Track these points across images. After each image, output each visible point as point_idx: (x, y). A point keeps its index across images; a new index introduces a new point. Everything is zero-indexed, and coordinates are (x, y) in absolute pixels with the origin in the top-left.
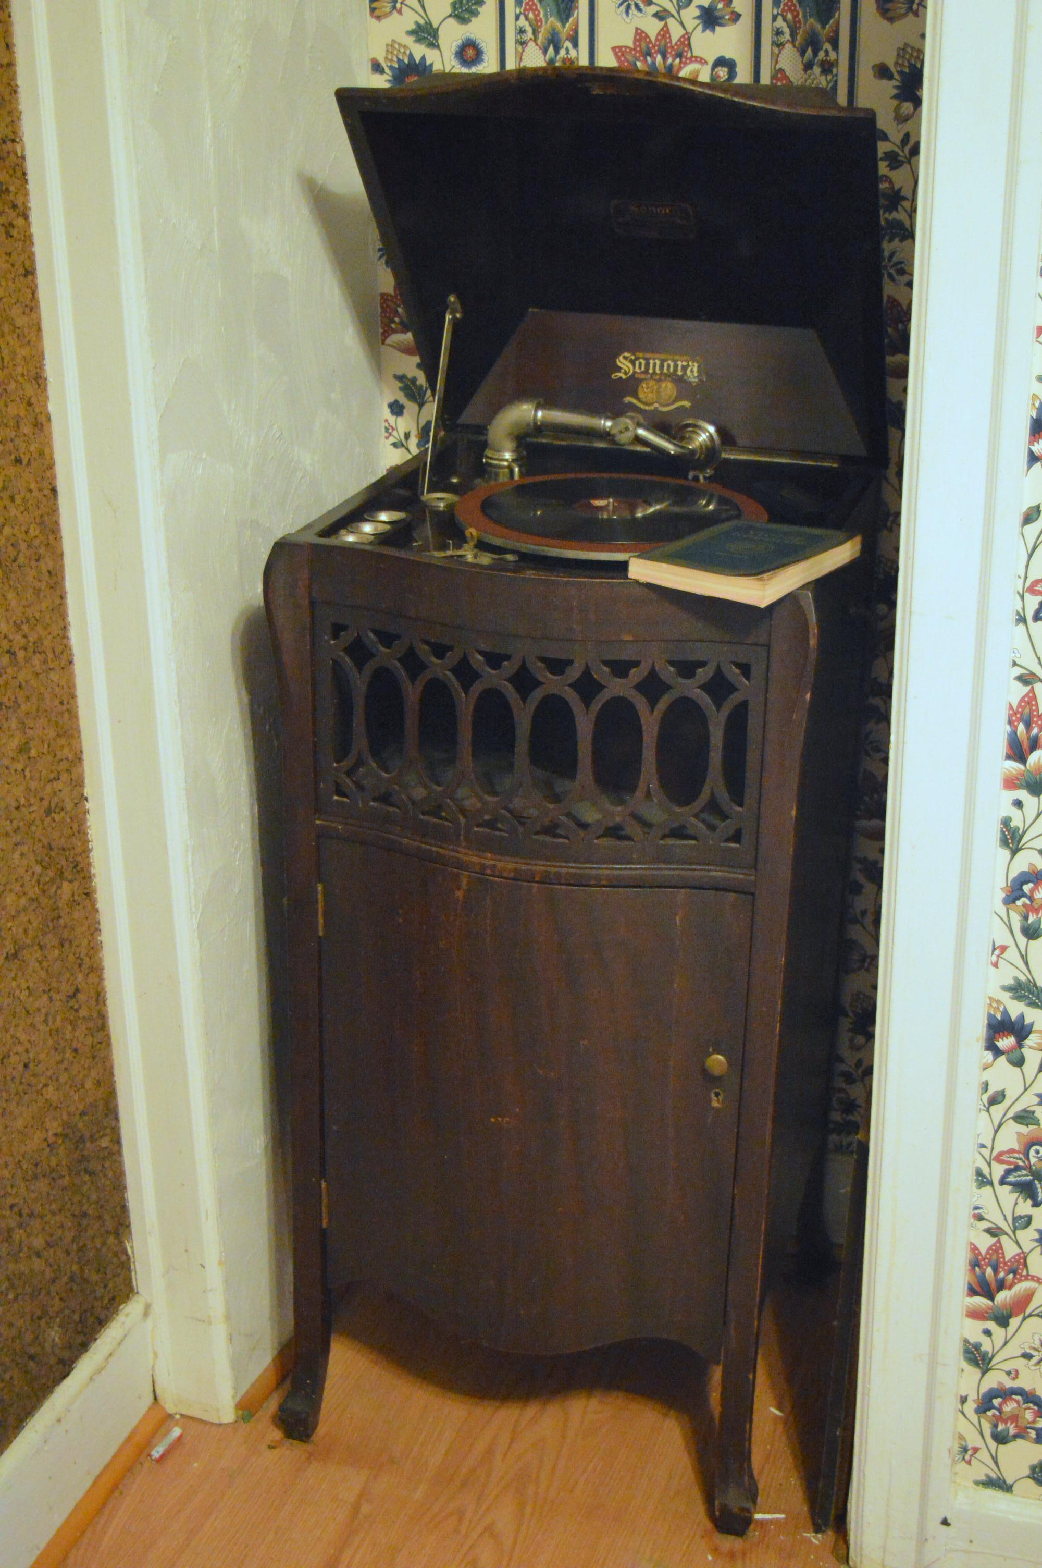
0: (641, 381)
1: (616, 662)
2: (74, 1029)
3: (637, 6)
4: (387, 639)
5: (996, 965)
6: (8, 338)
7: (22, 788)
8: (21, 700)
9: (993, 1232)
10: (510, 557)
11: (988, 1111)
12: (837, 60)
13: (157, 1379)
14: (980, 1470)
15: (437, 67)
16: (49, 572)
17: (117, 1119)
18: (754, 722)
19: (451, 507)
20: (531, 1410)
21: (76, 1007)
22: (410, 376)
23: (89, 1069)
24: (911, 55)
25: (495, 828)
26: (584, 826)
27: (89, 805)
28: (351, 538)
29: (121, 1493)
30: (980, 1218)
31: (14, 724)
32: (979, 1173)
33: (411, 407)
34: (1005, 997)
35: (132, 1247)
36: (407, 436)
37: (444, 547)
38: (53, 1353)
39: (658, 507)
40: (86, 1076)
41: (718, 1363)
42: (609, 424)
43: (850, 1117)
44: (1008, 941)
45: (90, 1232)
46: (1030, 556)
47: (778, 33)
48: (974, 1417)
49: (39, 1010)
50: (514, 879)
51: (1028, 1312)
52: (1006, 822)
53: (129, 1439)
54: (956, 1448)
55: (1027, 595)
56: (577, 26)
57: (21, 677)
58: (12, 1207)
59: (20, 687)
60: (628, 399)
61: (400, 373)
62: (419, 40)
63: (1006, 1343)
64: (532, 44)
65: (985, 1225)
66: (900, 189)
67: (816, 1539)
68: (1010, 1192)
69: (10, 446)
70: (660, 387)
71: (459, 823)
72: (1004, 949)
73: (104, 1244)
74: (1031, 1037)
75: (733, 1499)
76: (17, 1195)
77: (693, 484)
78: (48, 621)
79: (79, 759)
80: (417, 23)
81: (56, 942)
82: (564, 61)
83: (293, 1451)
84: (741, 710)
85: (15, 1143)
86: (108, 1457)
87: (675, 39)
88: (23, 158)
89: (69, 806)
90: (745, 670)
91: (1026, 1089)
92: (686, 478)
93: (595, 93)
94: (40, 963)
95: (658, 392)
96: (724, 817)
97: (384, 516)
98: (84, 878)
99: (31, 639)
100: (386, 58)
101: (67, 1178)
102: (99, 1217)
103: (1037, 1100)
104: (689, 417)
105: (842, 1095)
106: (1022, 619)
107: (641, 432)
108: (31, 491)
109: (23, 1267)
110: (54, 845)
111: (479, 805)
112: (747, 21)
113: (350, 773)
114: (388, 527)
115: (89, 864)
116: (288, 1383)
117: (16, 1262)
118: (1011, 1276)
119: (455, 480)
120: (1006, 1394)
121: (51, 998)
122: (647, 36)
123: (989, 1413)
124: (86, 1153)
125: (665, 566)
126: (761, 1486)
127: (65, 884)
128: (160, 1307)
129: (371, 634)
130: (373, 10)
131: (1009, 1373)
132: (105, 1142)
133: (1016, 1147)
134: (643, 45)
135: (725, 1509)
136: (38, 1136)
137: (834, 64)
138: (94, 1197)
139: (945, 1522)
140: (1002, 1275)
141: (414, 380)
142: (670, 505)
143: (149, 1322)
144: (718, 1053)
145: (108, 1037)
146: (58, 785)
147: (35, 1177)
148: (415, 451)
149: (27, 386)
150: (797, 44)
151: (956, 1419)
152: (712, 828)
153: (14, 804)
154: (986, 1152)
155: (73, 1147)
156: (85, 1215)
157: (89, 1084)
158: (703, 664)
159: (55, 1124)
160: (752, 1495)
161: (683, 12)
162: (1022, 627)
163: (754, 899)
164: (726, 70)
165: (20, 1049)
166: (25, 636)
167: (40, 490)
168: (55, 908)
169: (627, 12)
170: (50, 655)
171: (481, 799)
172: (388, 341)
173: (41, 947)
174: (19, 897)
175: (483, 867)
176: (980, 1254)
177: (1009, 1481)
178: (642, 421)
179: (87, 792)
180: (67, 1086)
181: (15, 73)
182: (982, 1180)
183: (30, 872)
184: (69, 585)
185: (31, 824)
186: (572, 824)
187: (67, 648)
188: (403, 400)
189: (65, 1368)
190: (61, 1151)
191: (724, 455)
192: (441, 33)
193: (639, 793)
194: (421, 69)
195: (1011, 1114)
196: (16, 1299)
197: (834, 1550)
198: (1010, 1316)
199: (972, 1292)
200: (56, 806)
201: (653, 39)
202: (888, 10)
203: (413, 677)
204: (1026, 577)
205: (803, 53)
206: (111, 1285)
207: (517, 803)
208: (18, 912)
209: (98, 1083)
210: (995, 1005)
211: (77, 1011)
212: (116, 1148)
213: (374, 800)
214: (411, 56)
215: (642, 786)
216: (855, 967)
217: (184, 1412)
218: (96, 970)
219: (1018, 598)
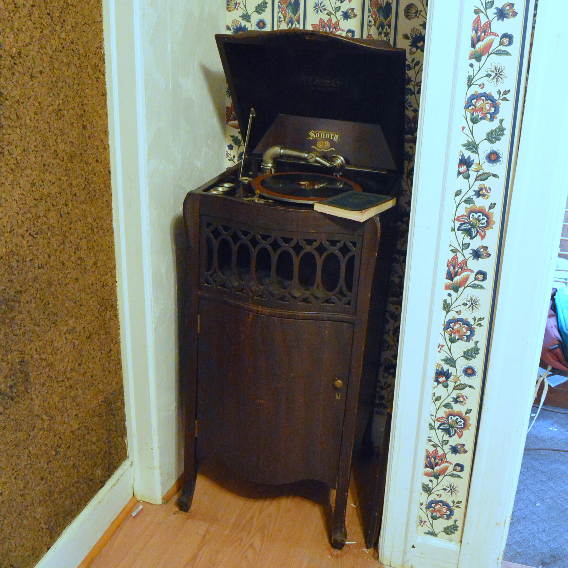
0: (318, 140)
1: (308, 240)
2: (109, 364)
3: (321, 10)
4: (226, 229)
5: (439, 352)
6: (96, 117)
7: (94, 277)
8: (95, 246)
9: (435, 446)
10: (271, 201)
11: (435, 403)
12: (390, 32)
13: (135, 489)
14: (426, 529)
15: (250, 29)
16: (107, 201)
17: (123, 396)
18: (357, 262)
19: (250, 183)
20: (267, 503)
21: (110, 356)
22: (236, 136)
23: (114, 378)
24: (416, 32)
25: (262, 297)
26: (295, 298)
27: (117, 284)
28: (214, 192)
29: (121, 529)
30: (430, 441)
31: (92, 255)
32: (430, 425)
33: (236, 147)
34: (442, 363)
35: (127, 441)
36: (234, 157)
37: (248, 197)
38: (98, 479)
39: (323, 185)
40: (113, 381)
41: (335, 489)
42: (306, 155)
43: (382, 402)
44: (444, 343)
45: (113, 436)
46: (457, 208)
47: (370, 22)
48: (425, 511)
49: (97, 357)
50: (269, 316)
51: (446, 474)
52: (445, 301)
53: (124, 509)
54: (418, 521)
55: (456, 221)
56: (299, 16)
57: (95, 238)
58: (85, 427)
59: (95, 241)
60: (313, 147)
61: (232, 135)
62: (244, 19)
63: (437, 485)
64: (283, 22)
65: (432, 443)
66: (411, 78)
67: (367, 551)
68: (441, 432)
69: (94, 156)
70: (324, 143)
71: (250, 295)
72: (442, 346)
73: (117, 440)
74: (451, 377)
75: (338, 537)
76: (87, 422)
77: (335, 177)
78: (105, 218)
79: (115, 268)
80: (243, 13)
81: (104, 333)
82: (294, 28)
83: (182, 515)
84: (352, 258)
85: (87, 404)
86: (116, 516)
87: (333, 22)
88: (104, 54)
89: (110, 284)
90: (354, 244)
91: (448, 396)
92: (333, 175)
93: (307, 39)
94: (98, 340)
95: (324, 145)
96: (345, 296)
97: (226, 185)
98: (115, 310)
99: (99, 225)
100: (232, 25)
101: (105, 417)
102: (116, 431)
103: (452, 400)
104: (335, 154)
105: (380, 394)
106: (453, 230)
107: (318, 158)
108: (101, 172)
109: (89, 448)
110: (105, 298)
111: (257, 289)
112: (359, 17)
113: (211, 276)
114: (228, 189)
115: (117, 305)
116: (181, 490)
117: (86, 446)
118: (440, 461)
119: (251, 173)
120: (437, 502)
121: (101, 353)
122: (324, 21)
123: (430, 509)
124: (112, 408)
125: (327, 206)
126: (348, 532)
127: (108, 312)
128: (136, 463)
129: (221, 227)
130: (228, 8)
131: (438, 495)
132: (119, 404)
133: (444, 416)
134: (322, 24)
135: (335, 540)
136: (95, 402)
137: (389, 33)
138: (114, 423)
139: (413, 547)
140: (437, 461)
141: (237, 137)
142: (328, 184)
143: (132, 468)
144: (339, 380)
145: (121, 367)
146: (106, 277)
147: (94, 416)
148: (237, 162)
149: (102, 134)
150: (376, 26)
151: (419, 511)
152: (340, 300)
153: (91, 283)
154: (433, 418)
155: (107, 406)
156: (111, 430)
157: (114, 383)
158: (339, 242)
159: (101, 397)
160: (345, 536)
161: (337, 13)
162: (453, 232)
163: (354, 326)
164: (351, 34)
165: (90, 371)
166: (97, 223)
167: (105, 171)
168: (104, 320)
169: (317, 12)
170: (106, 231)
171: (258, 287)
172: (229, 123)
173: (99, 334)
174: (92, 316)
175: (258, 311)
176: (430, 453)
177: (436, 533)
178: (318, 155)
179: (117, 279)
180: (106, 384)
181: (102, 24)
182: (432, 427)
183: (96, 307)
184: (113, 205)
185: (97, 290)
186: (290, 297)
187: (112, 228)
188: (233, 144)
189: (102, 484)
190: (103, 407)
191: (346, 168)
192: (251, 17)
193: (315, 287)
194: (244, 29)
195: (443, 404)
196: (86, 459)
197: (373, 556)
198: (439, 475)
199: (426, 466)
200: (106, 284)
201: (326, 22)
202: (408, 16)
203: (235, 243)
204: (455, 215)
205: (378, 29)
206: (119, 455)
207: (271, 289)
208: (91, 322)
209: (117, 383)
210: (439, 366)
211: (110, 357)
212: (122, 406)
213: (220, 286)
214: (240, 25)
215: (316, 284)
216: (386, 349)
217: (144, 500)
218: (118, 343)
219: (453, 222)
